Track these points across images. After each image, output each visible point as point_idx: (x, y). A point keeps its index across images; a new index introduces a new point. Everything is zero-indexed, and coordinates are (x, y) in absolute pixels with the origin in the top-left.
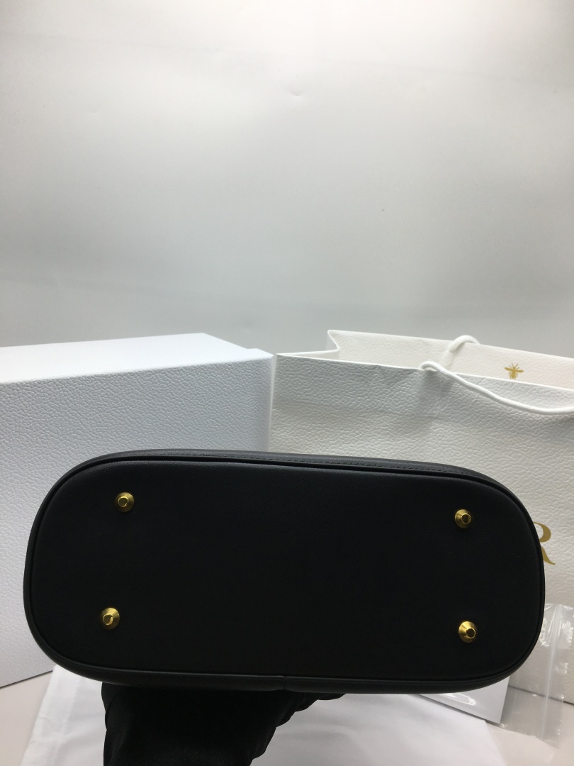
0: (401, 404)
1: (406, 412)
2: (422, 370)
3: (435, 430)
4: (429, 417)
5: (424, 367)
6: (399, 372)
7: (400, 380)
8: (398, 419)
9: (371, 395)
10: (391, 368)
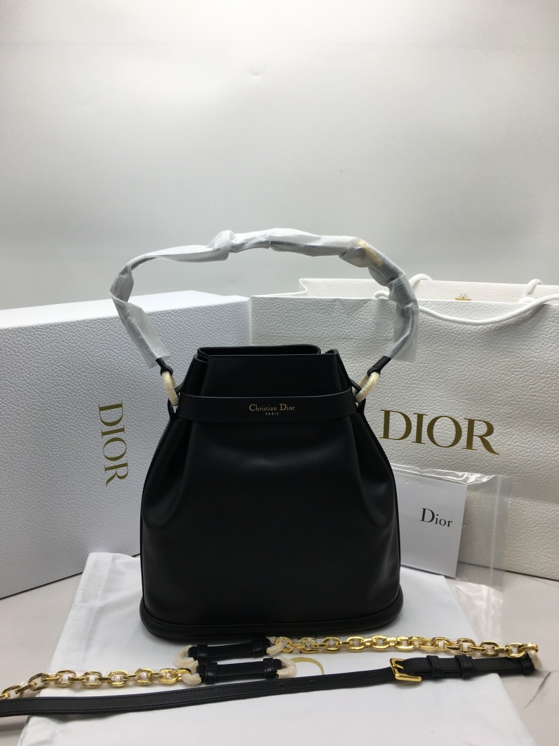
0: (360, 330)
1: (365, 337)
2: (376, 299)
5: (378, 296)
6: (356, 303)
7: (358, 309)
8: (358, 344)
10: (349, 300)
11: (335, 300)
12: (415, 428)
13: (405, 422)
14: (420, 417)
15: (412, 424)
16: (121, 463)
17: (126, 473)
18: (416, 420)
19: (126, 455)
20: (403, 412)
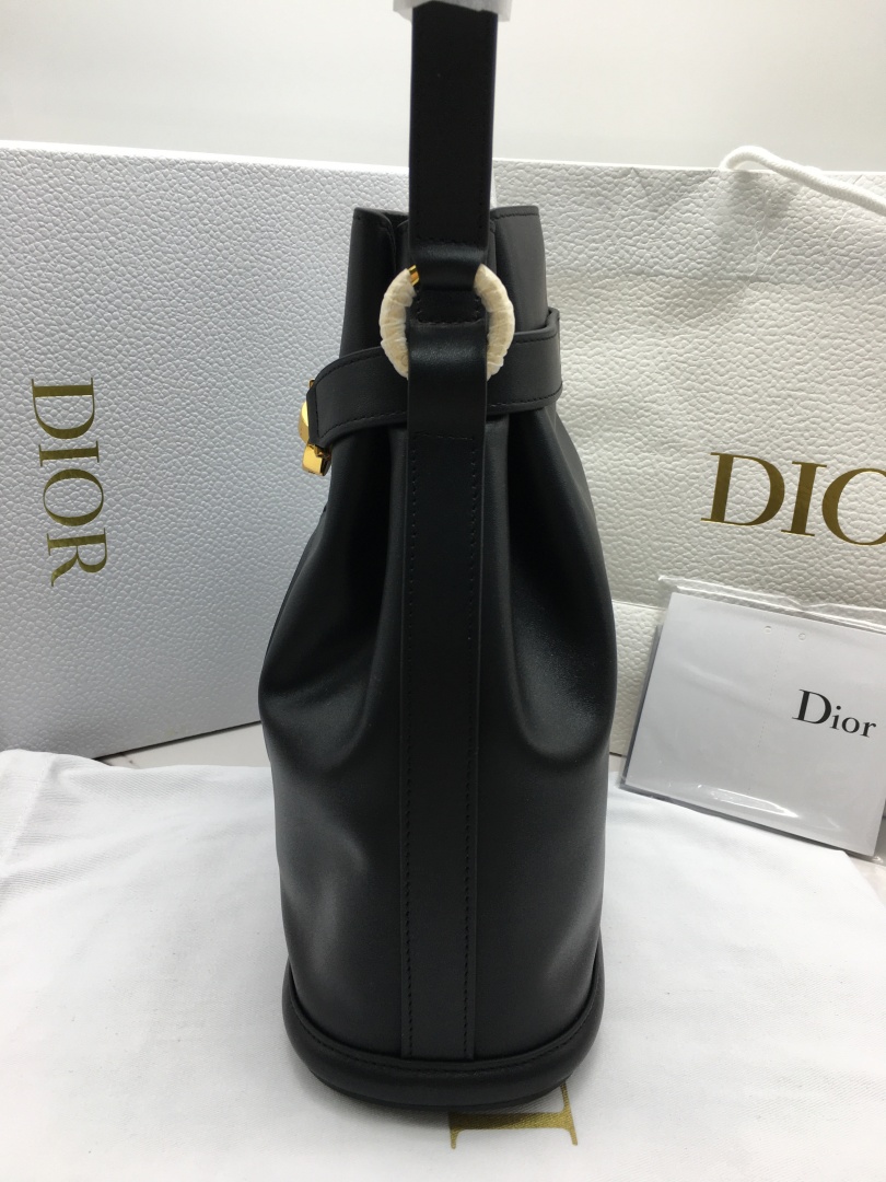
0: (681, 252)
1: (690, 270)
2: (729, 170)
3: (751, 307)
4: (739, 278)
5: (733, 163)
6: (677, 179)
7: (680, 196)
8: (673, 287)
9: (619, 236)
10: (661, 171)
11: (626, 173)
12: (794, 498)
13: (768, 482)
14: (808, 472)
15: (787, 488)
16: (88, 533)
17: (100, 558)
18: (797, 479)
19: (101, 515)
20: (767, 458)
